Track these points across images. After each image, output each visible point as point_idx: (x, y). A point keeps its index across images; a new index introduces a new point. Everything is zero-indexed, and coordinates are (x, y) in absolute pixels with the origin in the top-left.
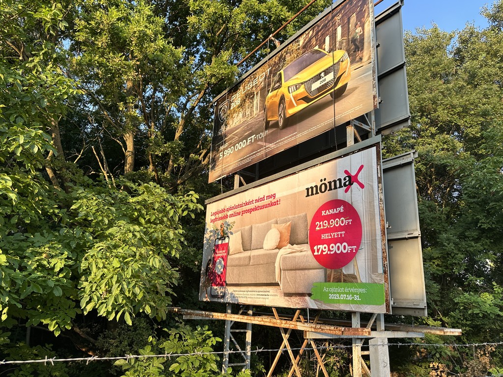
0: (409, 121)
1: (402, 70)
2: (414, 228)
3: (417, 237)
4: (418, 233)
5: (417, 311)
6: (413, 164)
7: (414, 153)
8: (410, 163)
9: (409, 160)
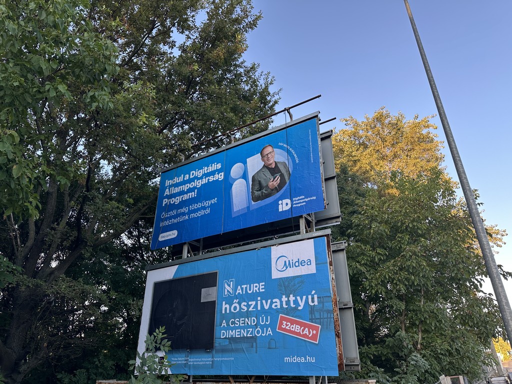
1: (333, 180)
2: (349, 300)
3: (351, 308)
4: (351, 304)
5: (352, 368)
6: (345, 251)
7: (345, 242)
8: (343, 250)
9: (342, 247)
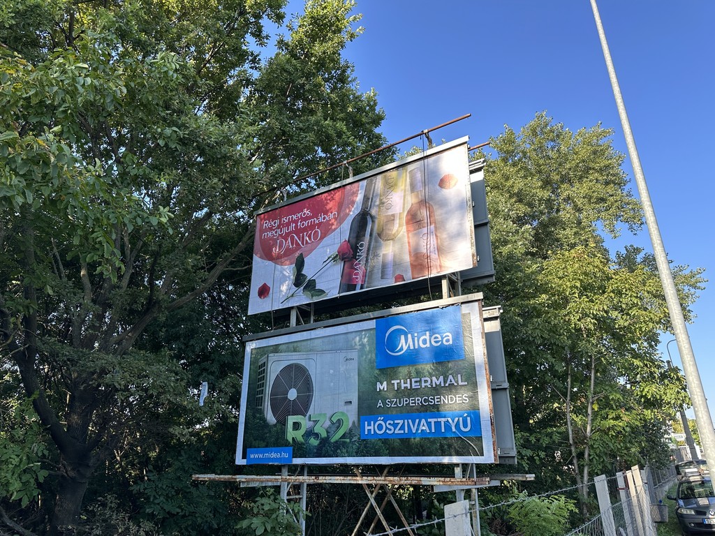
0: (494, 277)
1: (485, 227)
2: (503, 380)
3: (506, 389)
4: (506, 385)
5: (507, 460)
6: (499, 319)
7: (499, 308)
8: (495, 318)
9: (496, 313)
